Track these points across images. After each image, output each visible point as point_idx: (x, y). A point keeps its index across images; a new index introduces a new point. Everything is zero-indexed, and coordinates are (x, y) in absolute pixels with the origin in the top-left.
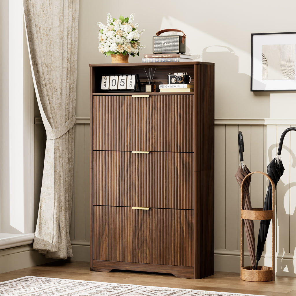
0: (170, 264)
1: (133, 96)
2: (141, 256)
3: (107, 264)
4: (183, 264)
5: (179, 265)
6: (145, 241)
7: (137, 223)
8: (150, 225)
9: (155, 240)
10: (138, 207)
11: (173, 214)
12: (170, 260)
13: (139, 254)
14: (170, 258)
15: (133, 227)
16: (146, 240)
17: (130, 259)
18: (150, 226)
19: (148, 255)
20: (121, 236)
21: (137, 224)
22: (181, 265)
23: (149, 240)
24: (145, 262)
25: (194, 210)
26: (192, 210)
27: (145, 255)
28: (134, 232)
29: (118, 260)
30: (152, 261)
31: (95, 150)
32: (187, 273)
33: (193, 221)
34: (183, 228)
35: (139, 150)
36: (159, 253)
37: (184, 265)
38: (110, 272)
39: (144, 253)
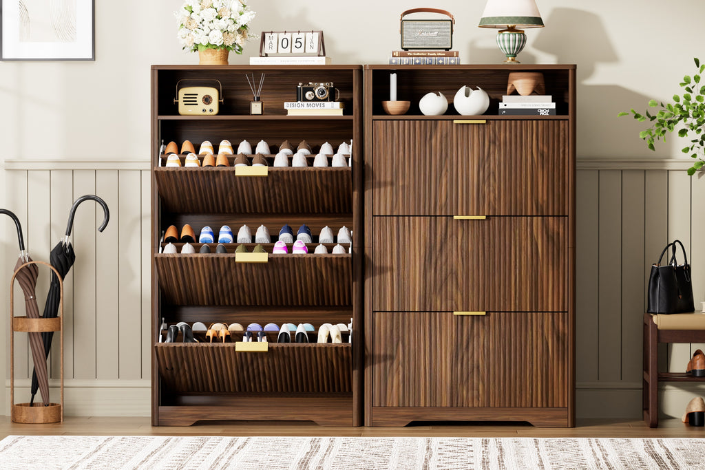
0: (523, 405)
1: (455, 122)
2: (467, 396)
3: (402, 412)
4: (548, 404)
5: (539, 405)
6: (475, 369)
7: (459, 338)
8: (486, 340)
9: (494, 366)
10: (463, 311)
11: (529, 321)
12: (523, 399)
13: (465, 392)
14: (523, 395)
15: (452, 345)
16: (478, 367)
17: (446, 402)
18: (486, 343)
19: (481, 392)
20: (427, 362)
21: (459, 341)
22: (544, 405)
23: (484, 367)
24: (475, 405)
25: (568, 312)
26: (564, 312)
27: (475, 392)
28: (454, 355)
29: (422, 404)
30: (489, 403)
31: (377, 214)
32: (556, 418)
33: (566, 331)
34: (547, 343)
35: (465, 214)
36: (502, 389)
37: (550, 405)
38: (407, 426)
39: (473, 390)
